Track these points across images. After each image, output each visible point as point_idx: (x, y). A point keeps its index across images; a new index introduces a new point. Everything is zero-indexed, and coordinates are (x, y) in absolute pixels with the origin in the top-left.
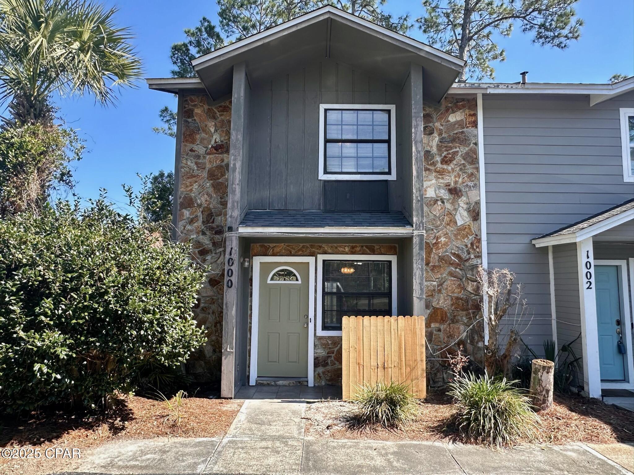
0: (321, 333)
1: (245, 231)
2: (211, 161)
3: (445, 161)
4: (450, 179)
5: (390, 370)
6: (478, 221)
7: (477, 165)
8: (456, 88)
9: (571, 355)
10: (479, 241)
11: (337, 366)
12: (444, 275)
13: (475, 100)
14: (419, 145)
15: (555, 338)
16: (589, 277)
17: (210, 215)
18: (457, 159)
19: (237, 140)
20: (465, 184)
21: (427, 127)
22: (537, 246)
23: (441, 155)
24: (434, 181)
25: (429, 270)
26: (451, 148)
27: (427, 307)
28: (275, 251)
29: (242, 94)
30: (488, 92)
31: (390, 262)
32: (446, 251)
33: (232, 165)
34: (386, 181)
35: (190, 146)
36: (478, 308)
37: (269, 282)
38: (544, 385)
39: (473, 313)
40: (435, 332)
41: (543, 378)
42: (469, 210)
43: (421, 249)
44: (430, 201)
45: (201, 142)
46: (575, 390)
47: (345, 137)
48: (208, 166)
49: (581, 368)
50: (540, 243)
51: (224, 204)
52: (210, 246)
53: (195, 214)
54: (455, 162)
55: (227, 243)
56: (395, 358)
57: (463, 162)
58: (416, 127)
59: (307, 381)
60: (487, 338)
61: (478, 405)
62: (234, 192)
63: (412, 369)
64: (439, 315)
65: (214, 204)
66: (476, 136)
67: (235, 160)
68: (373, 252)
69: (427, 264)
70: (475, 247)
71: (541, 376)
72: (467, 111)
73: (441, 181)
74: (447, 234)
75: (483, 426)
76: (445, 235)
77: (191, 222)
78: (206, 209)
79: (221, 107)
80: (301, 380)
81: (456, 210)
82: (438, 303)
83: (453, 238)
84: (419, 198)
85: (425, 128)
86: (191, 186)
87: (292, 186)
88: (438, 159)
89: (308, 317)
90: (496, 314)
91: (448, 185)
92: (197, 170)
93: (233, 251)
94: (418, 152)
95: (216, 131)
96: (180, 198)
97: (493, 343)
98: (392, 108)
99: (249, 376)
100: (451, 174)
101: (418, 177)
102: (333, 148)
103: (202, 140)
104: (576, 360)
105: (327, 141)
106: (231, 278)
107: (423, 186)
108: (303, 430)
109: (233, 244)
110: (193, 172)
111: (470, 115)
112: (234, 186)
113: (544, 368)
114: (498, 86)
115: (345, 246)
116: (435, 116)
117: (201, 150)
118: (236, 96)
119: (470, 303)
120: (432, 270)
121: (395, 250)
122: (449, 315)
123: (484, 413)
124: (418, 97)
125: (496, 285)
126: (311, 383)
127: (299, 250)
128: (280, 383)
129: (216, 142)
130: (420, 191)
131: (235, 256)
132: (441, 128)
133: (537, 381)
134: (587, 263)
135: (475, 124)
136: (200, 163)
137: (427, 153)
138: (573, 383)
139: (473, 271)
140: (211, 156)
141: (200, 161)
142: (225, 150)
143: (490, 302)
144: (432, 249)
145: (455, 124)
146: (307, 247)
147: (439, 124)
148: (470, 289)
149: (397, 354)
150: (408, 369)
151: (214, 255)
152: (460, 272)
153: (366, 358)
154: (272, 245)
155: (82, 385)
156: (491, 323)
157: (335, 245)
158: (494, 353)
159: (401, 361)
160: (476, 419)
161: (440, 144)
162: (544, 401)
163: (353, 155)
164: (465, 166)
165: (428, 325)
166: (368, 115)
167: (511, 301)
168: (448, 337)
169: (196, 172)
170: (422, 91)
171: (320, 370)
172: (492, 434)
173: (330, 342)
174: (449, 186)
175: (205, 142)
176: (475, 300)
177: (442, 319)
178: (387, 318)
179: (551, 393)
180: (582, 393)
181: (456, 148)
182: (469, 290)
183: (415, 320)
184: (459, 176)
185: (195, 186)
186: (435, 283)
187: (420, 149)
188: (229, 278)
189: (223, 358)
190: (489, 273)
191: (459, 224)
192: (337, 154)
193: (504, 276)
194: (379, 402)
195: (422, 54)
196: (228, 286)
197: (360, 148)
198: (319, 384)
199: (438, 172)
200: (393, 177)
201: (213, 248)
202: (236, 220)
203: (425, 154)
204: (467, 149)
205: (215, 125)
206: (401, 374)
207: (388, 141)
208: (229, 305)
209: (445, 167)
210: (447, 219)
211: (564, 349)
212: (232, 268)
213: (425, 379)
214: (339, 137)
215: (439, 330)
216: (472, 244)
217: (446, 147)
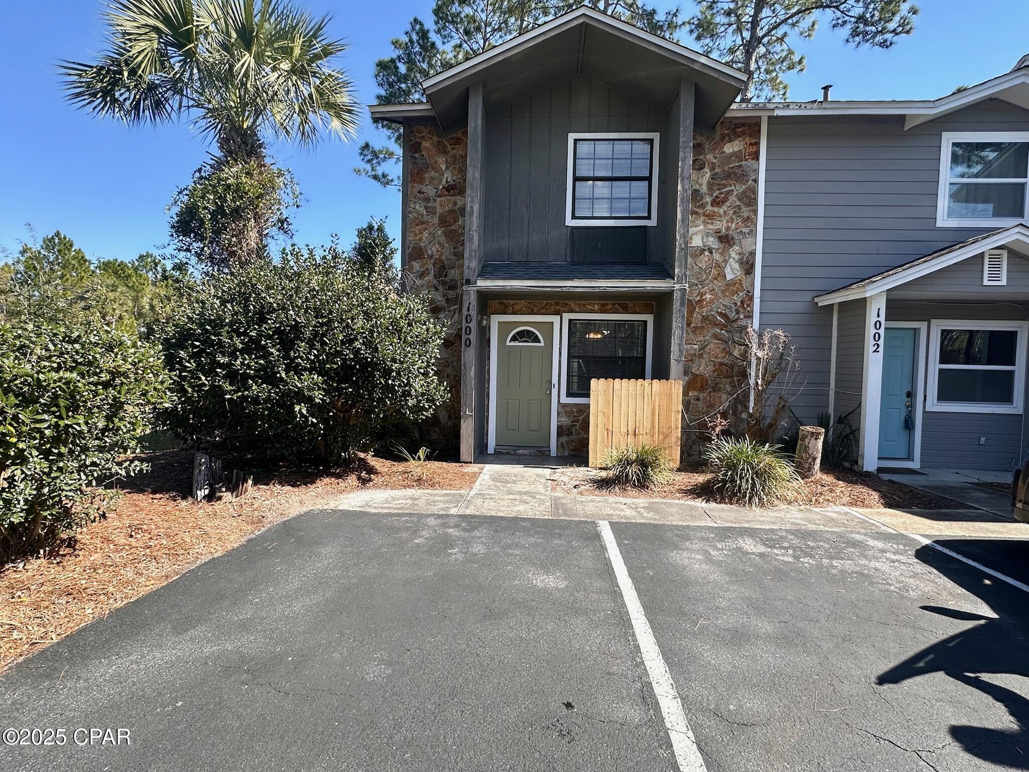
0: (565, 400)
1: (482, 284)
2: (442, 205)
3: (716, 203)
4: (721, 225)
5: (641, 436)
6: (752, 275)
7: (755, 207)
8: (736, 108)
9: (847, 427)
10: (751, 298)
11: (582, 435)
12: (708, 338)
13: (758, 125)
14: (686, 182)
15: (831, 410)
16: (877, 339)
17: (443, 268)
18: (731, 200)
19: (474, 178)
20: (739, 231)
21: (697, 160)
22: (820, 305)
23: (712, 195)
24: (702, 227)
25: (690, 332)
26: (725, 186)
27: (686, 373)
28: (515, 309)
29: (479, 122)
30: (775, 115)
31: (645, 322)
32: (711, 310)
33: (469, 209)
34: (645, 227)
35: (418, 187)
36: (744, 375)
37: (508, 343)
38: (810, 452)
39: (739, 381)
40: (692, 401)
41: (810, 445)
42: (741, 262)
43: (682, 305)
44: (696, 251)
45: (430, 182)
46: (847, 465)
47: (599, 174)
48: (439, 210)
49: (857, 441)
50: (824, 301)
51: (460, 255)
52: (443, 303)
53: (426, 266)
54: (728, 204)
55: (465, 298)
56: (647, 425)
57: (738, 203)
58: (684, 160)
59: (550, 451)
60: (752, 404)
61: (735, 467)
62: (471, 239)
63: (666, 436)
64: (699, 382)
65: (447, 255)
66: (757, 171)
67: (472, 202)
68: (626, 311)
69: (689, 325)
70: (745, 306)
71: (808, 443)
72: (748, 140)
73: (711, 227)
74: (713, 290)
75: (740, 487)
76: (711, 291)
77: (422, 275)
78: (438, 261)
79: (451, 138)
80: (543, 449)
81: (726, 261)
82: (698, 369)
83: (720, 295)
84: (683, 246)
85: (694, 161)
86: (420, 234)
87: (534, 234)
88: (708, 199)
89: (551, 382)
90: (763, 379)
91: (718, 232)
92: (427, 215)
93: (471, 306)
94: (684, 190)
95: (447, 168)
96: (409, 248)
97: (757, 410)
98: (656, 136)
99: (487, 445)
100: (722, 219)
101: (683, 221)
102: (584, 188)
103: (432, 179)
104: (853, 432)
105: (576, 179)
106: (469, 337)
107: (688, 232)
108: (550, 488)
109: (471, 300)
110: (422, 218)
111: (751, 144)
112: (471, 232)
113: (812, 434)
114: (788, 106)
115: (595, 304)
116: (707, 146)
117: (430, 191)
118: (472, 125)
119: (736, 369)
120: (693, 332)
121: (652, 309)
122: (710, 382)
123: (741, 474)
124: (688, 122)
125: (766, 348)
126: (553, 452)
127: (543, 308)
128: (521, 452)
129: (447, 182)
130: (684, 237)
131: (473, 312)
132: (714, 161)
133: (803, 448)
134: (876, 322)
135: (756, 156)
136: (430, 207)
137: (696, 193)
138: (845, 458)
139: (741, 333)
140: (442, 199)
141: (430, 205)
142: (457, 191)
143: (758, 364)
144: (695, 307)
145: (731, 156)
146: (551, 305)
147: (712, 156)
148: (736, 353)
149: (649, 421)
150: (661, 437)
151: (447, 313)
152: (727, 335)
153: (616, 423)
154: (511, 302)
155: (331, 435)
156: (758, 389)
157: (583, 302)
158: (758, 421)
159: (654, 428)
160: (733, 481)
161: (712, 181)
162: (809, 469)
163: (606, 196)
164: (740, 209)
165: (685, 393)
166: (626, 147)
167: (783, 364)
168: (707, 407)
169: (425, 218)
170: (693, 114)
171: (564, 439)
172: (748, 495)
173: (575, 410)
174: (720, 232)
175: (435, 182)
176: (741, 366)
177: (702, 387)
178: (640, 381)
179: (818, 461)
180: (855, 467)
181: (731, 186)
182: (735, 355)
183: (671, 384)
184: (732, 221)
185: (425, 234)
186: (696, 347)
187: (687, 187)
188: (467, 336)
189: (462, 421)
190: (760, 336)
191: (728, 279)
192: (587, 196)
193: (777, 337)
194: (629, 463)
195: (696, 67)
196: (466, 345)
197: (616, 187)
198: (562, 454)
199: (707, 216)
200: (653, 222)
201: (446, 305)
202: (474, 272)
203: (692, 194)
204: (744, 187)
205: (447, 162)
206: (653, 441)
207: (649, 179)
208: (467, 365)
209: (716, 209)
210: (714, 272)
211: (840, 420)
212: (470, 325)
213: (679, 448)
214: (591, 174)
215: (698, 399)
216: (742, 302)
217: (718, 185)
